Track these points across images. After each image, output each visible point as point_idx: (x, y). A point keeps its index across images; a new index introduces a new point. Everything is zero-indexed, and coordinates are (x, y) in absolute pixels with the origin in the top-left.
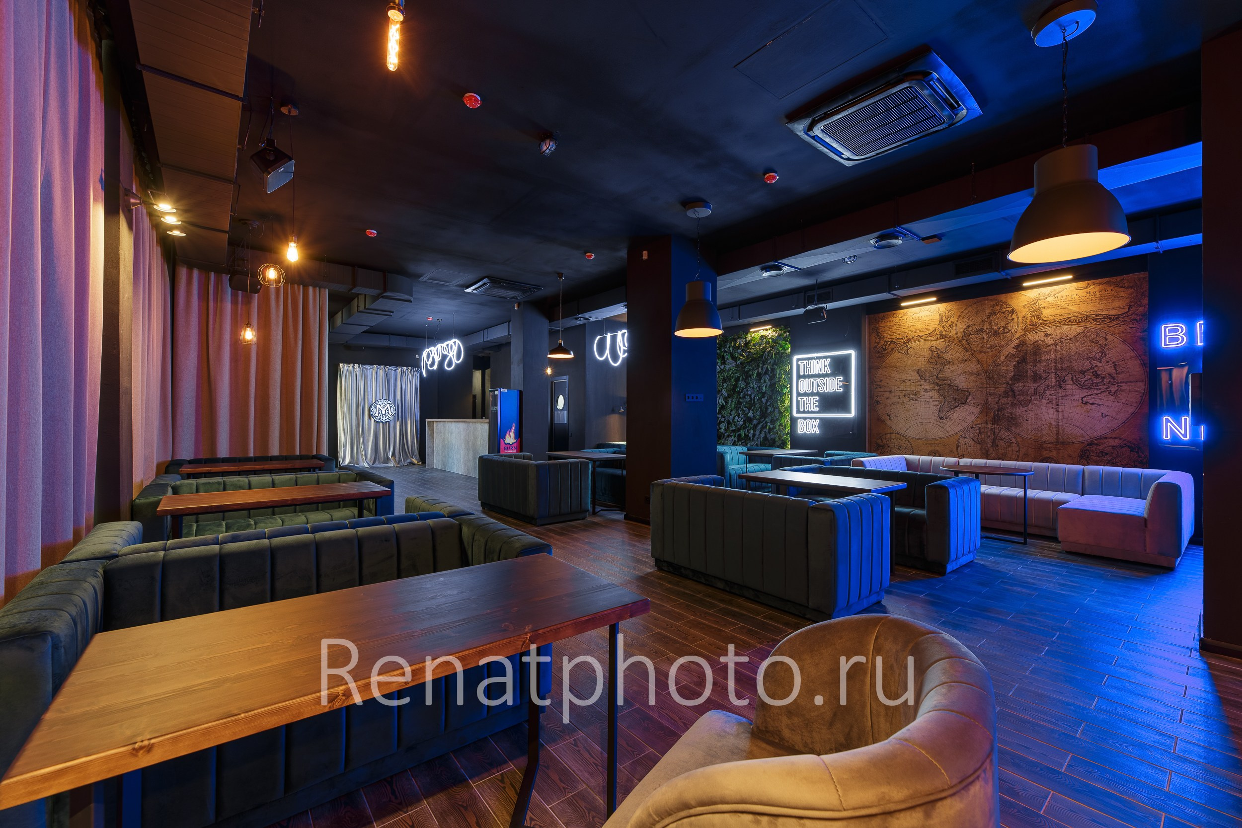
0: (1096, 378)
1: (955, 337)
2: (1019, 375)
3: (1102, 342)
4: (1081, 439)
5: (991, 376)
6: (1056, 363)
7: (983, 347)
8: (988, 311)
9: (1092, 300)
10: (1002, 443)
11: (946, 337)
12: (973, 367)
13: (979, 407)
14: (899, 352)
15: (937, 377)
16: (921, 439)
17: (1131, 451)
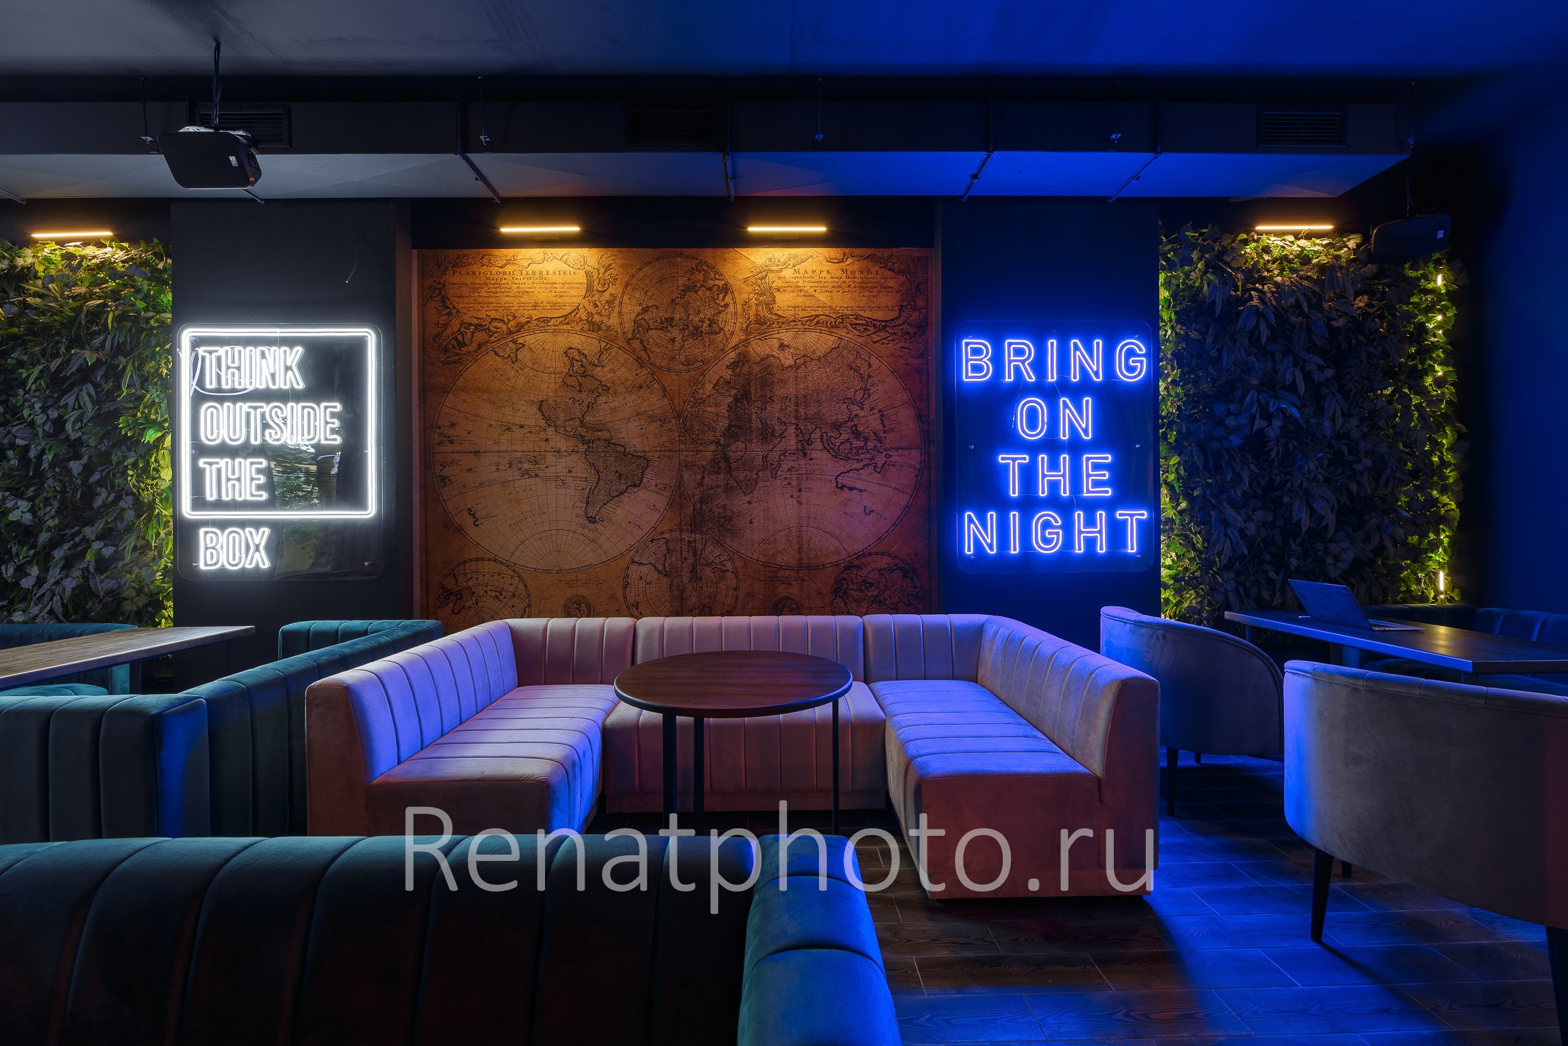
0: (857, 438)
1: (619, 330)
2: (737, 429)
3: (864, 369)
4: (834, 558)
5: (688, 426)
6: (797, 405)
7: (672, 358)
8: (682, 281)
9: (849, 286)
10: (708, 572)
11: (599, 329)
12: (655, 402)
13: (666, 494)
14: (496, 354)
15: (582, 422)
16: (548, 572)
17: (904, 577)
